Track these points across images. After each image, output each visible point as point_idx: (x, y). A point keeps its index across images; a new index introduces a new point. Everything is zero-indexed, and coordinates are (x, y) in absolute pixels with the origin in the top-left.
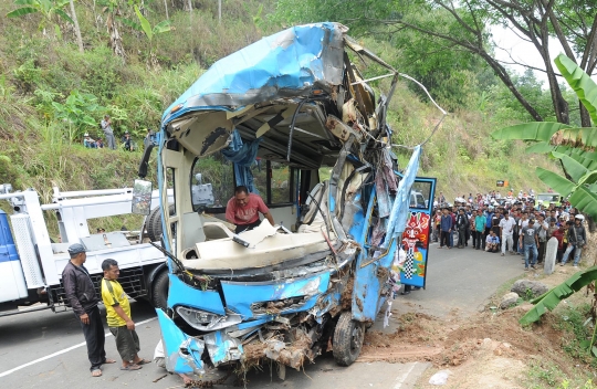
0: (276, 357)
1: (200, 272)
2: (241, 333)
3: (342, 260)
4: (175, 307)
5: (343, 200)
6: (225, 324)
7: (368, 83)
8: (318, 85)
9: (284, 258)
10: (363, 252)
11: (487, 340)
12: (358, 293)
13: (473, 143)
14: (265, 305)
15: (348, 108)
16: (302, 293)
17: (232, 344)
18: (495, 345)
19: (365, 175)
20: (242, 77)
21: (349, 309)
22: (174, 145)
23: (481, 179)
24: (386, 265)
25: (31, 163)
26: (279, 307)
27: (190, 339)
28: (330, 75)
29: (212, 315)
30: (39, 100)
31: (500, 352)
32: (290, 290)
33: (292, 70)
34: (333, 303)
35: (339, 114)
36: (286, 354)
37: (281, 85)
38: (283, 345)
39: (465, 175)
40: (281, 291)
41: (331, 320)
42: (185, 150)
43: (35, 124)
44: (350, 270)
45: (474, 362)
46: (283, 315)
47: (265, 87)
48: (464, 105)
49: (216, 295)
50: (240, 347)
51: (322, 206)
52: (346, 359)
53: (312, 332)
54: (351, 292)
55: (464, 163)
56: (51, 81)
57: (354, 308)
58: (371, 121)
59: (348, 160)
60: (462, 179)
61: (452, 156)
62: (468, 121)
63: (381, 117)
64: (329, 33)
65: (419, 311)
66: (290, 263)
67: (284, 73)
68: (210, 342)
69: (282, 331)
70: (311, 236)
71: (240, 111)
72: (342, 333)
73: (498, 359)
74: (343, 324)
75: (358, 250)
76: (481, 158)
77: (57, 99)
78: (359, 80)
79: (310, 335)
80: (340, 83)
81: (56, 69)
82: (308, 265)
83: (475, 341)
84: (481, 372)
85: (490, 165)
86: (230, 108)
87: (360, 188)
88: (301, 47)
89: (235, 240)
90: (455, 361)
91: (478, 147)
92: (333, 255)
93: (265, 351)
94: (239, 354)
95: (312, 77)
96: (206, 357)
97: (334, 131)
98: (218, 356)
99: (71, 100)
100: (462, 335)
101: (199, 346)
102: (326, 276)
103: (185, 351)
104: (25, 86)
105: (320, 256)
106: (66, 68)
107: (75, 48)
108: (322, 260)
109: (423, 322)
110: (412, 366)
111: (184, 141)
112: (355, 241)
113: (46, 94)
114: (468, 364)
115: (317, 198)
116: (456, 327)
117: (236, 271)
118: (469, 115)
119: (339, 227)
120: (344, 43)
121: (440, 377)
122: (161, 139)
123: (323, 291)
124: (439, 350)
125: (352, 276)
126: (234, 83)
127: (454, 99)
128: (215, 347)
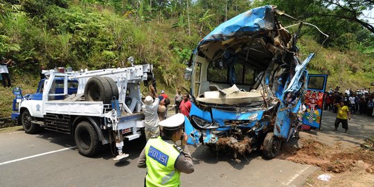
0: (232, 146)
1: (204, 103)
2: (218, 132)
3: (270, 106)
4: (192, 116)
5: (273, 79)
6: (211, 127)
7: (287, 29)
8: (263, 30)
9: (241, 102)
10: (282, 104)
11: (360, 162)
12: (278, 123)
13: (354, 65)
14: (230, 121)
15: (277, 40)
16: (248, 119)
17: (213, 136)
18: (367, 166)
19: (284, 69)
20: (229, 28)
21: (272, 131)
22: (201, 54)
23: (360, 82)
24: (295, 112)
25: (167, 69)
26: (237, 124)
27: (195, 130)
28: (267, 26)
29: (206, 122)
30: (175, 51)
31: (371, 171)
32: (243, 117)
33: (251, 24)
34: (264, 126)
35: (272, 42)
36: (237, 145)
37: (245, 30)
38: (236, 141)
39: (350, 80)
40: (239, 117)
41: (263, 134)
42: (207, 58)
43: (172, 58)
44: (274, 112)
45: (350, 173)
46: (238, 128)
47: (238, 31)
48: (349, 48)
49: (209, 114)
50: (216, 138)
51: (262, 82)
52: (269, 155)
53: (252, 138)
54: (274, 122)
55: (349, 75)
56: (179, 45)
57: (275, 130)
58: (288, 45)
59: (276, 62)
60: (348, 82)
61: (341, 71)
62: (351, 55)
63: (294, 43)
64: (268, 10)
65: (315, 139)
66: (245, 105)
67: (246, 25)
68: (204, 134)
69: (237, 135)
70: (255, 94)
71: (227, 41)
72: (268, 141)
73: (369, 175)
74: (269, 137)
75: (279, 103)
76: (360, 72)
77: (180, 51)
78: (282, 28)
79: (250, 139)
80: (272, 28)
81: (181, 42)
82: (253, 107)
83: (351, 161)
84: (355, 180)
85: (365, 75)
86: (223, 40)
87: (282, 75)
88: (255, 16)
89: (220, 92)
90: (337, 170)
91: (358, 67)
92: (266, 103)
93: (228, 142)
94: (216, 141)
95: (259, 27)
96: (201, 140)
97: (269, 50)
98: (207, 140)
99: (184, 51)
100: (342, 156)
101: (199, 134)
102: (261, 113)
103: (192, 135)
104: (171, 47)
105: (259, 103)
106: (184, 41)
107: (188, 35)
108: (260, 105)
109: (317, 145)
110: (308, 167)
111: (205, 53)
112: (278, 98)
113: (177, 49)
114: (345, 173)
115: (260, 78)
116: (339, 152)
117: (219, 105)
118: (352, 53)
119: (270, 91)
120: (275, 12)
121: (325, 177)
122: (196, 51)
123: (259, 119)
124: (326, 161)
125: (275, 115)
126: (225, 30)
127: (342, 45)
128: (206, 136)
